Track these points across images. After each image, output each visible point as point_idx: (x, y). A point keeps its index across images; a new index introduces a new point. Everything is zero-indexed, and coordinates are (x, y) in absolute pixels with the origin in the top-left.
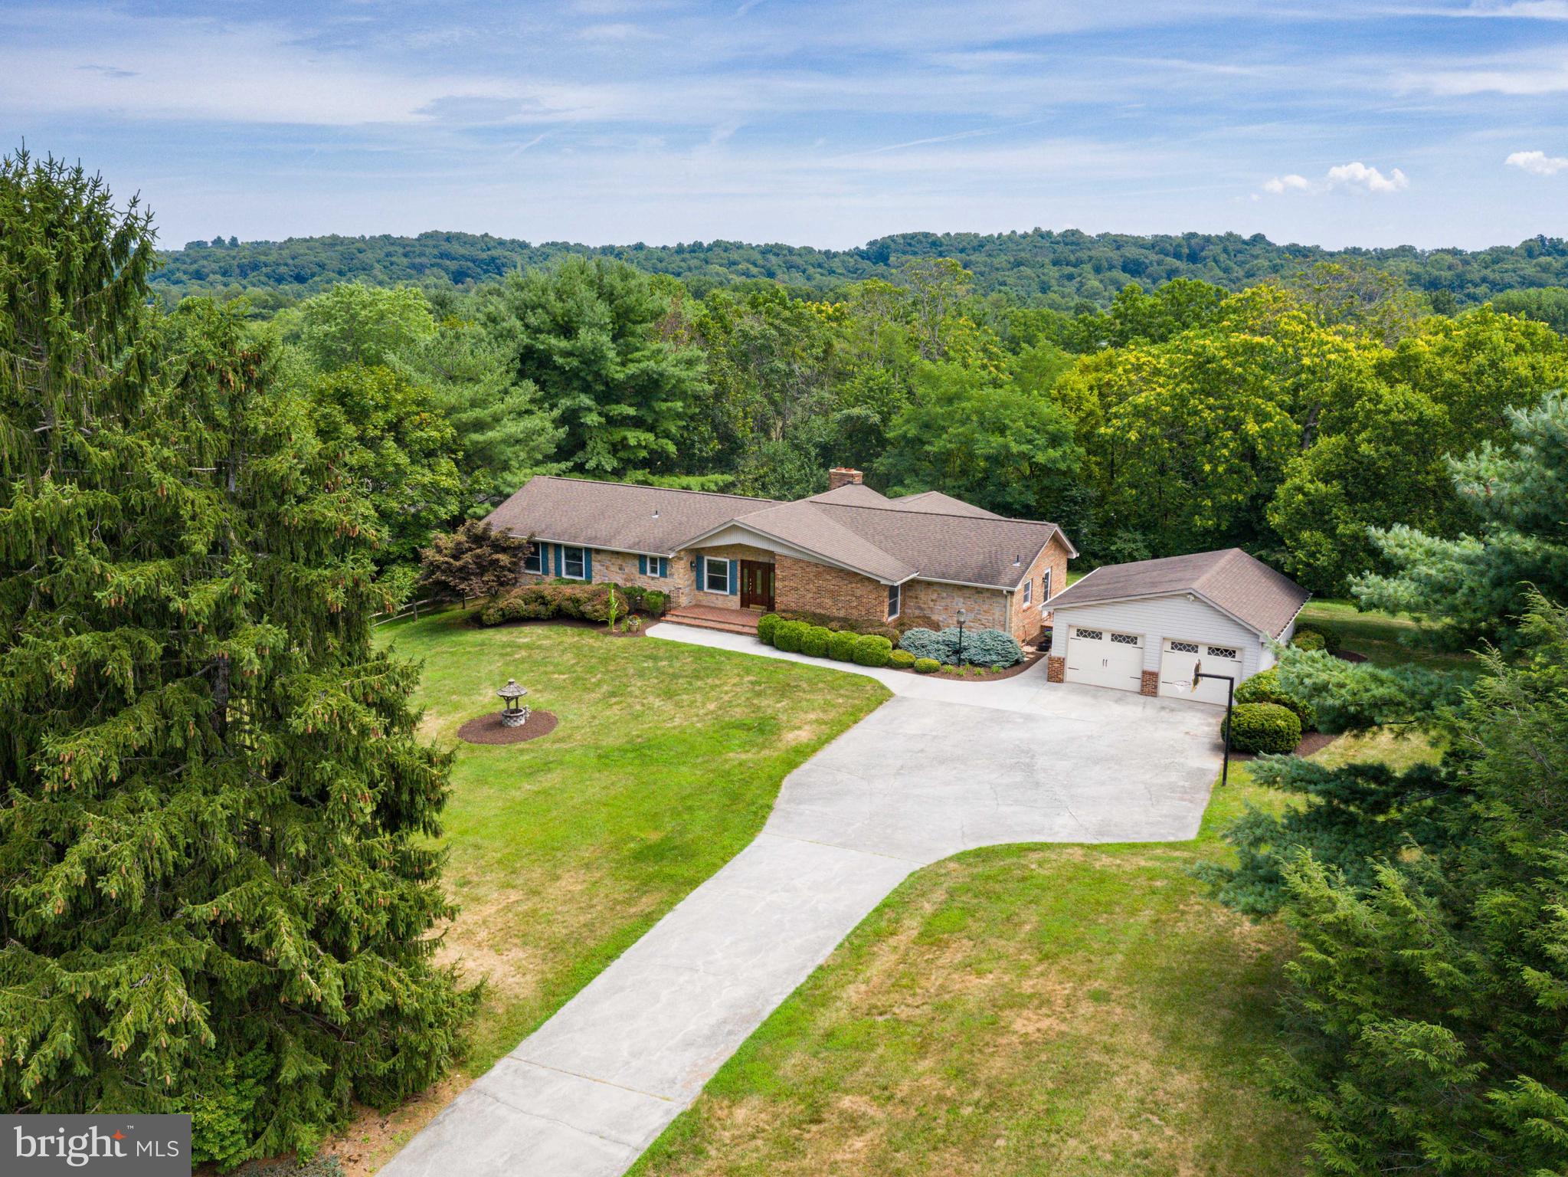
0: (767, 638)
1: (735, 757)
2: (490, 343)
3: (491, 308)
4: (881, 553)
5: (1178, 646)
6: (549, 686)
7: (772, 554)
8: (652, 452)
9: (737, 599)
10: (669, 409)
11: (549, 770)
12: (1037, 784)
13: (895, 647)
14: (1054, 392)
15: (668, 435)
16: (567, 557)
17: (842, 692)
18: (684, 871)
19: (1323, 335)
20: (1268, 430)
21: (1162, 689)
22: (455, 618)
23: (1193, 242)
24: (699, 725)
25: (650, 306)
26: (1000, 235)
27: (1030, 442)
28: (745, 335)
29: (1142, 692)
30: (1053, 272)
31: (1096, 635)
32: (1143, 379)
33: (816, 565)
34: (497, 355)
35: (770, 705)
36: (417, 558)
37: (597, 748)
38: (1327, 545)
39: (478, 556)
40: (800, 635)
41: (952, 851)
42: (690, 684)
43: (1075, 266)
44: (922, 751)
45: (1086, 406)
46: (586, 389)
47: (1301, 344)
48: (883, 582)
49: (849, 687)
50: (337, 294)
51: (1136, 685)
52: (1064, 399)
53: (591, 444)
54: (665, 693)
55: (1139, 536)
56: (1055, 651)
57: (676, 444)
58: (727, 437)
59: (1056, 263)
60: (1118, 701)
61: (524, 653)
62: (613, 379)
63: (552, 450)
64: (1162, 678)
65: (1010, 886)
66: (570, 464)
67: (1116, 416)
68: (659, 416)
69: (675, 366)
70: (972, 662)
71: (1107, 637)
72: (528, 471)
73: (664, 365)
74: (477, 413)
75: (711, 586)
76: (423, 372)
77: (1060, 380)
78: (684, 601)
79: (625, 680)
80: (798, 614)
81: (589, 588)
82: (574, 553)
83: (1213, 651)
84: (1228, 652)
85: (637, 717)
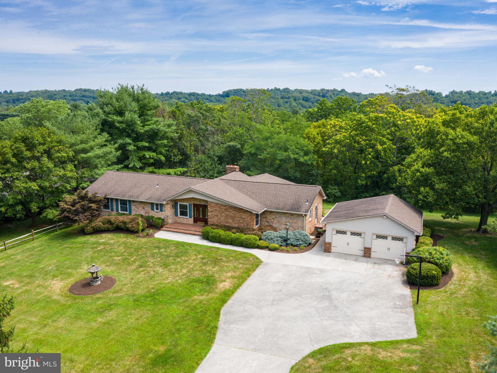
0: (206, 237)
1: (198, 298)
2: (89, 119)
3: (90, 105)
4: (251, 200)
5: (379, 237)
6: (112, 263)
7: (207, 201)
8: (155, 160)
9: (192, 220)
10: (162, 143)
11: (111, 309)
12: (336, 307)
13: (260, 239)
14: (305, 135)
15: (161, 153)
16: (121, 204)
17: (240, 261)
19: (404, 113)
20: (385, 148)
21: (373, 255)
22: (74, 230)
23: (324, 91)
24: (180, 281)
25: (153, 104)
27: (297, 154)
28: (189, 116)
29: (364, 256)
30: (281, 101)
31: (344, 233)
32: (336, 130)
33: (225, 206)
34: (92, 123)
35: (211, 269)
36: (58, 206)
37: (134, 296)
38: (431, 193)
39: (82, 205)
40: (220, 236)
42: (175, 260)
43: (288, 99)
44: (280, 291)
45: (317, 140)
46: (129, 136)
47: (396, 117)
48: (254, 212)
49: (243, 259)
50: (32, 102)
51: (362, 253)
52: (309, 138)
53: (131, 157)
54: (164, 265)
56: (326, 239)
57: (164, 157)
58: (184, 154)
59: (282, 98)
60: (356, 260)
61: (102, 247)
62: (139, 132)
63: (115, 160)
64: (372, 250)
66: (122, 166)
67: (329, 144)
68: (158, 146)
69: (164, 127)
70: (292, 245)
71: (349, 234)
72: (105, 169)
73: (159, 126)
74: (84, 146)
75: (181, 215)
76: (60, 129)
77: (307, 131)
78: (170, 221)
79: (146, 259)
80: (218, 226)
81: (130, 217)
82: (124, 202)
83: (394, 239)
84: (400, 239)
85: (151, 278)
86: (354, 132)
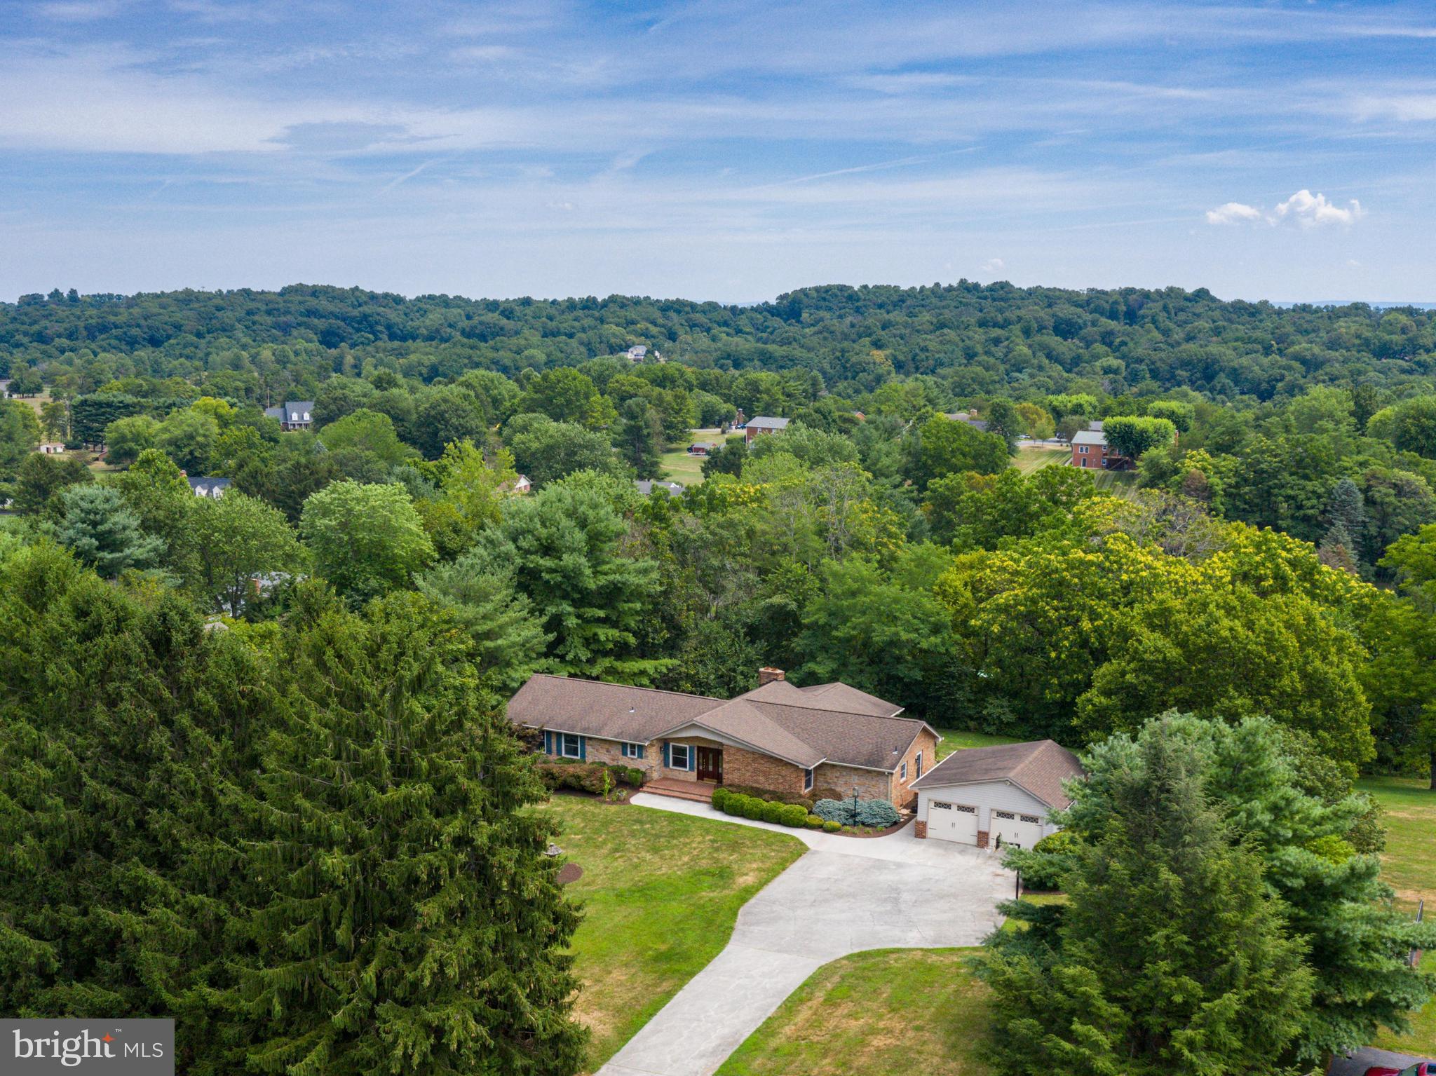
0: (718, 805)
1: (706, 895)
2: (492, 564)
4: (800, 743)
5: (1002, 814)
6: (570, 844)
7: (722, 744)
8: (617, 644)
9: (695, 774)
10: (630, 609)
12: (900, 911)
13: (810, 813)
14: (936, 588)
15: (627, 629)
16: (566, 741)
17: (773, 848)
18: (685, 967)
23: (1131, 298)
24: (679, 873)
26: (923, 288)
27: (917, 630)
28: (686, 538)
29: (978, 846)
31: (947, 807)
32: (1006, 580)
33: (753, 753)
34: (500, 576)
35: (727, 857)
37: (614, 890)
40: (742, 805)
41: (844, 954)
42: (669, 843)
44: (828, 890)
45: (962, 601)
46: (565, 596)
47: (1123, 562)
48: (801, 767)
49: (777, 844)
51: (974, 840)
52: (944, 594)
53: (569, 639)
54: (652, 850)
55: (1005, 703)
56: (920, 816)
57: (635, 636)
58: (674, 627)
59: (982, 324)
60: (962, 852)
62: (587, 589)
63: (543, 650)
65: (877, 973)
66: (555, 659)
67: (984, 611)
68: (621, 614)
69: (634, 576)
70: (863, 824)
71: (954, 808)
72: (526, 668)
73: (627, 576)
74: (489, 625)
75: (674, 764)
77: (942, 576)
78: (655, 775)
79: (622, 840)
80: (739, 788)
81: (586, 766)
82: (571, 739)
83: (1025, 818)
84: (1034, 820)
85: (636, 867)
86: (1035, 590)
